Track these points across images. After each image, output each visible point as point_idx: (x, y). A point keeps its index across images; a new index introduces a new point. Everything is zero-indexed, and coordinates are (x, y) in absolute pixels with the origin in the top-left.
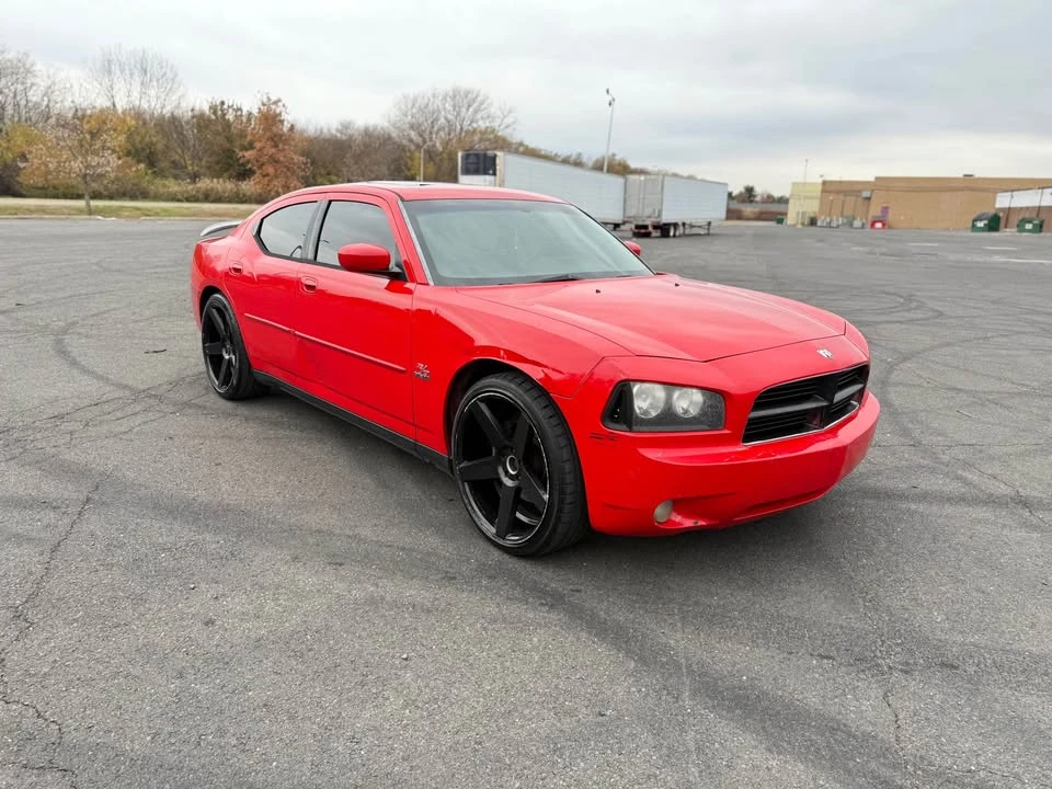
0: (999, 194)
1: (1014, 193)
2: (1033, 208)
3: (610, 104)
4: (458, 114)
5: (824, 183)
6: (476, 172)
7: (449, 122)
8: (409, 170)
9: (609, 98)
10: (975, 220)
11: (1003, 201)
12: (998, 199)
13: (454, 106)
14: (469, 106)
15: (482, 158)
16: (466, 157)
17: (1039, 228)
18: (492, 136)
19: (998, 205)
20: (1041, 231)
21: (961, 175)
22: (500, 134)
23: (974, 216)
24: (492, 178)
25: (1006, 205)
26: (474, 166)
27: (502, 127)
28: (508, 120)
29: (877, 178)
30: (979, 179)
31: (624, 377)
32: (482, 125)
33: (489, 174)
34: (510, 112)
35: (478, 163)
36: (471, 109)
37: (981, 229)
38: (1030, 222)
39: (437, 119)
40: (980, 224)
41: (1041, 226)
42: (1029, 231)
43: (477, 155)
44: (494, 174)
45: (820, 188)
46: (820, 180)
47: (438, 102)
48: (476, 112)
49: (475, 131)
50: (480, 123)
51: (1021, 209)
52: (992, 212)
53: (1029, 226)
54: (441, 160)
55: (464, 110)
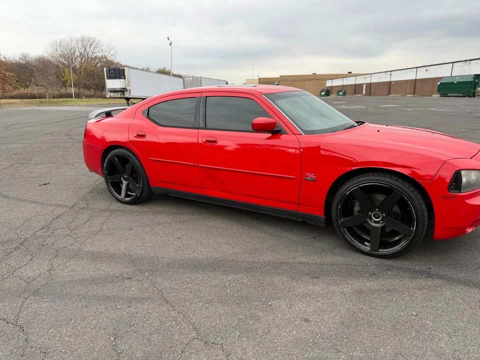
0: (327, 81)
1: (333, 80)
2: (341, 86)
3: (170, 45)
4: (85, 49)
5: (259, 79)
6: (115, 78)
7: (81, 53)
8: (63, 78)
9: (169, 42)
10: (321, 92)
11: (329, 84)
12: (327, 83)
13: (83, 46)
14: (91, 46)
15: (117, 71)
16: (109, 71)
17: (344, 94)
18: (105, 60)
19: (327, 85)
20: (345, 95)
21: (311, 74)
22: (109, 59)
23: (320, 90)
24: (123, 80)
25: (330, 85)
26: (114, 75)
27: (109, 55)
28: (112, 52)
29: (281, 76)
30: (318, 75)
31: (458, 169)
32: (99, 55)
33: (122, 78)
34: (112, 48)
35: (115, 73)
36: (92, 47)
37: (323, 96)
38: (341, 92)
39: (74, 53)
40: (323, 93)
41: (345, 93)
42: (341, 95)
43: (115, 70)
44: (125, 78)
45: (258, 81)
46: (258, 78)
47: (74, 44)
48: (95, 48)
49: (96, 57)
50: (98, 54)
51: (336, 86)
52: (326, 89)
53: (341, 93)
54: (80, 73)
55: (88, 48)
